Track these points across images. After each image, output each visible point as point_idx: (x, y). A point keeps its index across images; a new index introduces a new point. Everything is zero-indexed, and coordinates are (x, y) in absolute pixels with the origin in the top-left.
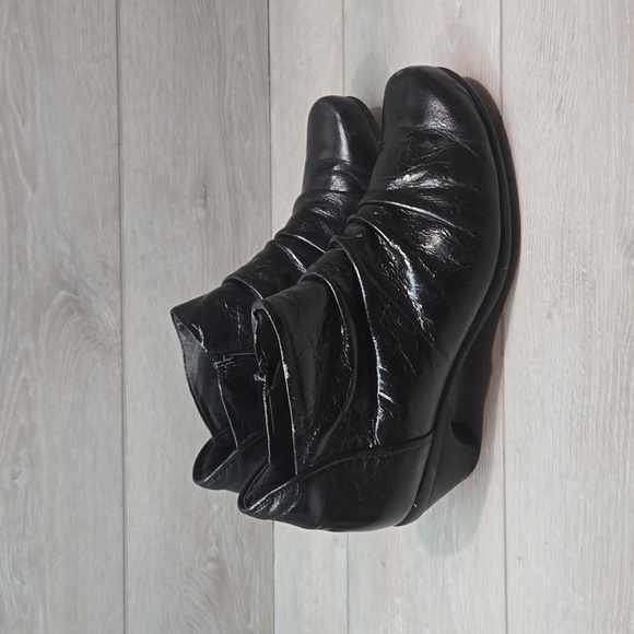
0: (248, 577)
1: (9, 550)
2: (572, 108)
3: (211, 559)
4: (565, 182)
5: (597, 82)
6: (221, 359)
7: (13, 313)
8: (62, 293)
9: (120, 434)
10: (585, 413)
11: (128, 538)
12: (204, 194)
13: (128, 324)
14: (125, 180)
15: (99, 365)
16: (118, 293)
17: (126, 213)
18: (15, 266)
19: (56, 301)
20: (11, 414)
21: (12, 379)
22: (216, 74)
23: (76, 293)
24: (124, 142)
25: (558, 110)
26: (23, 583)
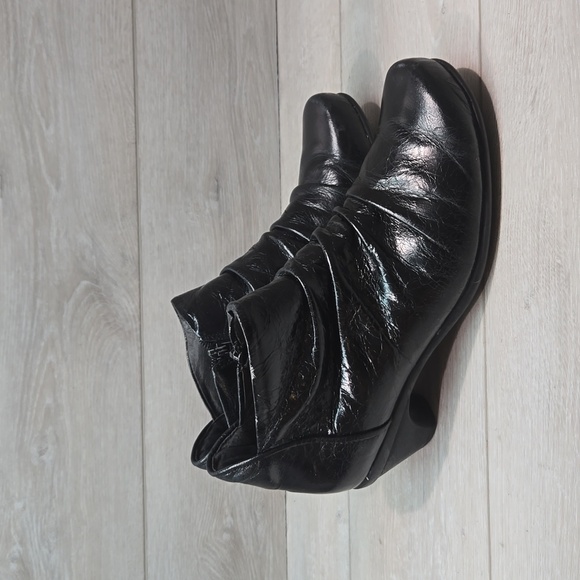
0: (261, 547)
1: (37, 521)
2: (547, 99)
3: (226, 530)
4: (540, 174)
5: (569, 73)
6: (214, 347)
7: (39, 302)
8: (85, 283)
9: (140, 413)
10: (561, 404)
11: (148, 509)
12: (217, 187)
13: (146, 310)
14: (142, 177)
15: (119, 349)
16: (136, 282)
17: (143, 207)
18: (40, 259)
19: (78, 290)
20: (38, 396)
21: (38, 363)
22: (227, 75)
23: (97, 282)
24: (141, 141)
25: (533, 102)
26: (50, 552)
